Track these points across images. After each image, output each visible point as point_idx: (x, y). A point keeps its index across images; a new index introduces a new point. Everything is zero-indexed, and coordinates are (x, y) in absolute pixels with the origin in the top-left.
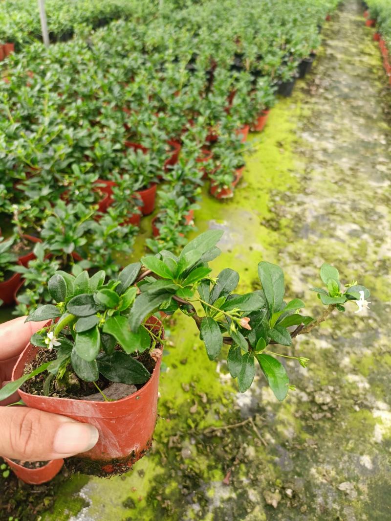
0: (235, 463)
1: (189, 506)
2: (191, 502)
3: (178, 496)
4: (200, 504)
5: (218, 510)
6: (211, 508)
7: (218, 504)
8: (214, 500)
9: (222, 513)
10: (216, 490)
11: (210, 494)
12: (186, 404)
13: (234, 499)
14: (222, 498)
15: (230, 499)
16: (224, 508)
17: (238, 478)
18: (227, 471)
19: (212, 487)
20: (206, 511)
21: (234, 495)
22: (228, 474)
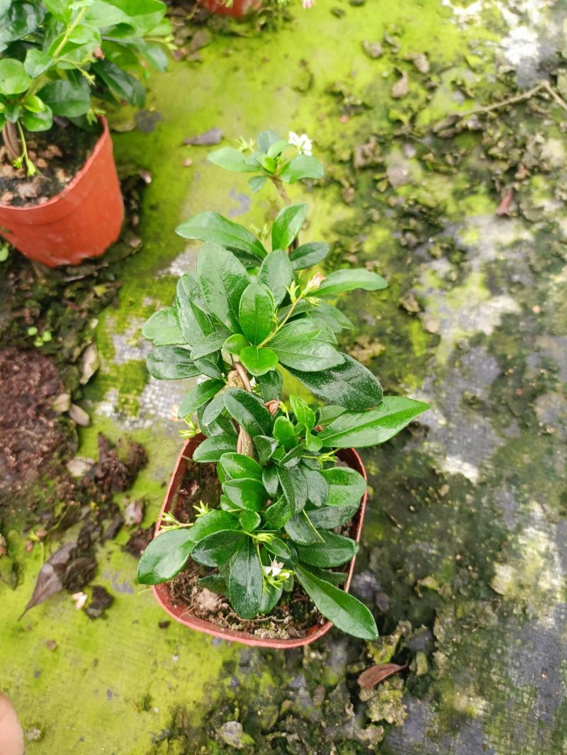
0: (519, 175)
1: (424, 265)
2: (427, 257)
3: (394, 252)
4: (450, 260)
5: (493, 266)
6: (476, 263)
7: (492, 254)
8: (481, 248)
9: (504, 269)
10: (482, 231)
11: (468, 239)
12: (379, 83)
13: (526, 241)
14: (498, 243)
15: (517, 244)
16: (506, 261)
17: (531, 203)
18: (503, 194)
19: (471, 227)
20: (466, 270)
21: (527, 235)
22: (506, 199)
